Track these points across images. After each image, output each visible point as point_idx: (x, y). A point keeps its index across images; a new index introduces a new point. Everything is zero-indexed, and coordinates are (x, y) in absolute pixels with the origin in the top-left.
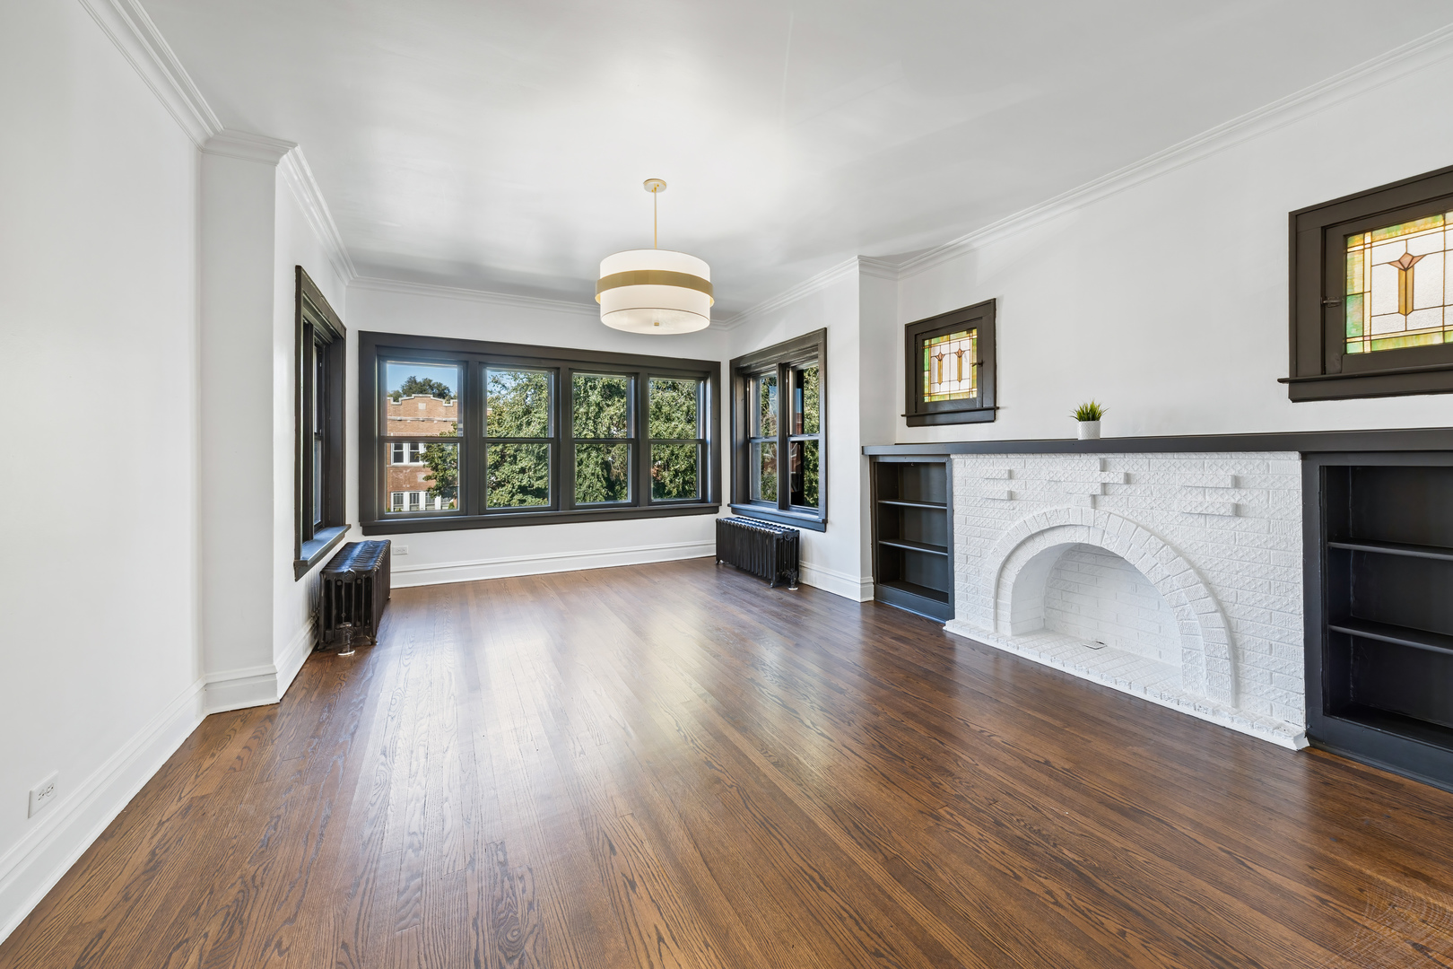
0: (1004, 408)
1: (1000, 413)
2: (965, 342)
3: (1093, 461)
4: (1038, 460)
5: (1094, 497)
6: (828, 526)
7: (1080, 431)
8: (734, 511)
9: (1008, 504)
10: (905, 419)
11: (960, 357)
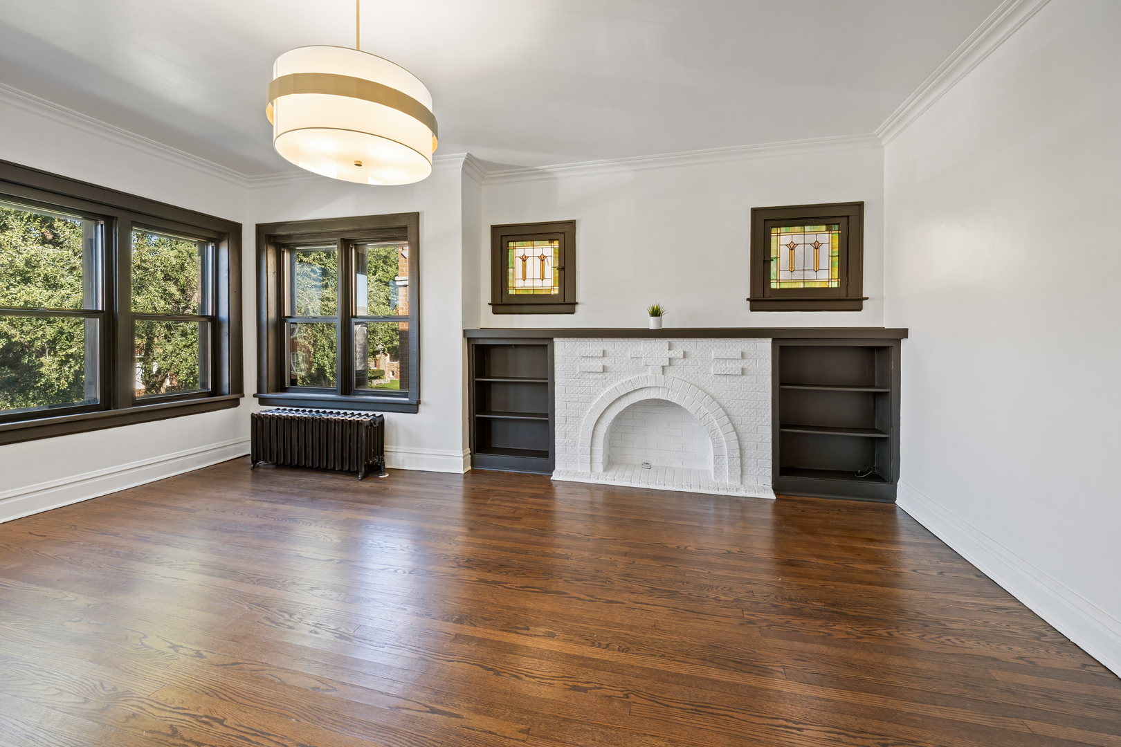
0: (582, 304)
1: (578, 308)
2: (549, 250)
3: (663, 343)
4: (624, 343)
5: (663, 367)
6: (421, 407)
7: (652, 324)
8: (263, 402)
9: (601, 375)
10: (491, 307)
11: (542, 260)
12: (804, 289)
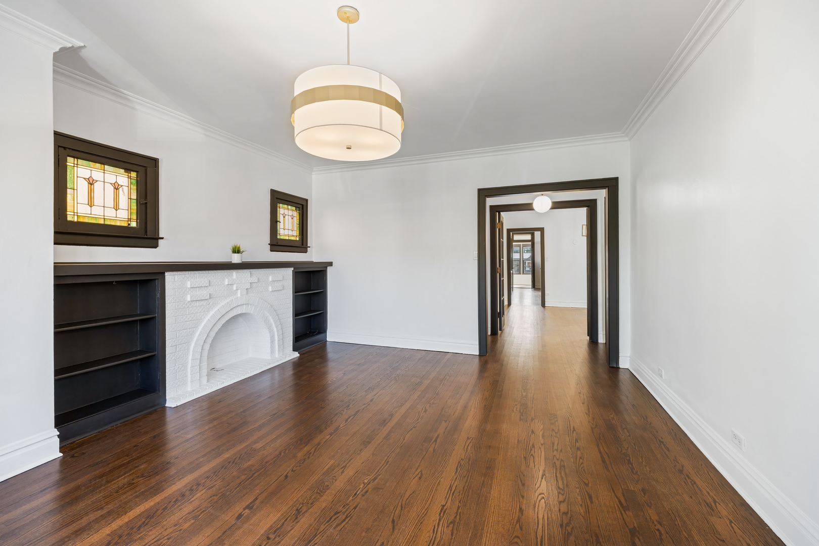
12: (288, 240)
